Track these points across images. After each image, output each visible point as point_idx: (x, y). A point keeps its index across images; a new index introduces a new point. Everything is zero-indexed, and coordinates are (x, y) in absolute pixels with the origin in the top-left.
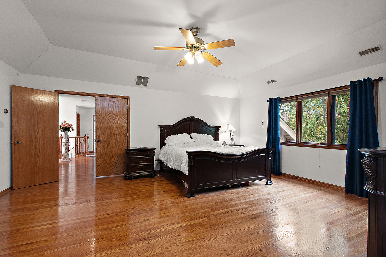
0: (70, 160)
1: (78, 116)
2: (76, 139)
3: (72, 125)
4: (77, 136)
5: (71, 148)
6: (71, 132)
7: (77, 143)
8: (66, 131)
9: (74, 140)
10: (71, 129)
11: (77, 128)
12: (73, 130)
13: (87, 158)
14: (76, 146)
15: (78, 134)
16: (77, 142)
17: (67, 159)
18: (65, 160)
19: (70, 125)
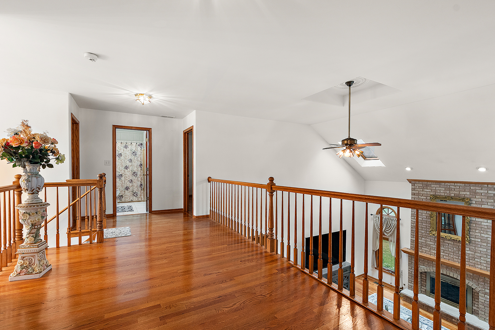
0: (49, 269)
1: (75, 124)
2: (71, 188)
3: (54, 142)
4: (73, 178)
5: (55, 214)
6: (51, 166)
7: (74, 198)
8: (31, 162)
9: (65, 191)
10: (51, 157)
11: (73, 158)
12: (60, 159)
13: (107, 251)
14: (69, 206)
15: (75, 171)
16: (74, 194)
17: (37, 270)
18: (28, 273)
19: (45, 139)
